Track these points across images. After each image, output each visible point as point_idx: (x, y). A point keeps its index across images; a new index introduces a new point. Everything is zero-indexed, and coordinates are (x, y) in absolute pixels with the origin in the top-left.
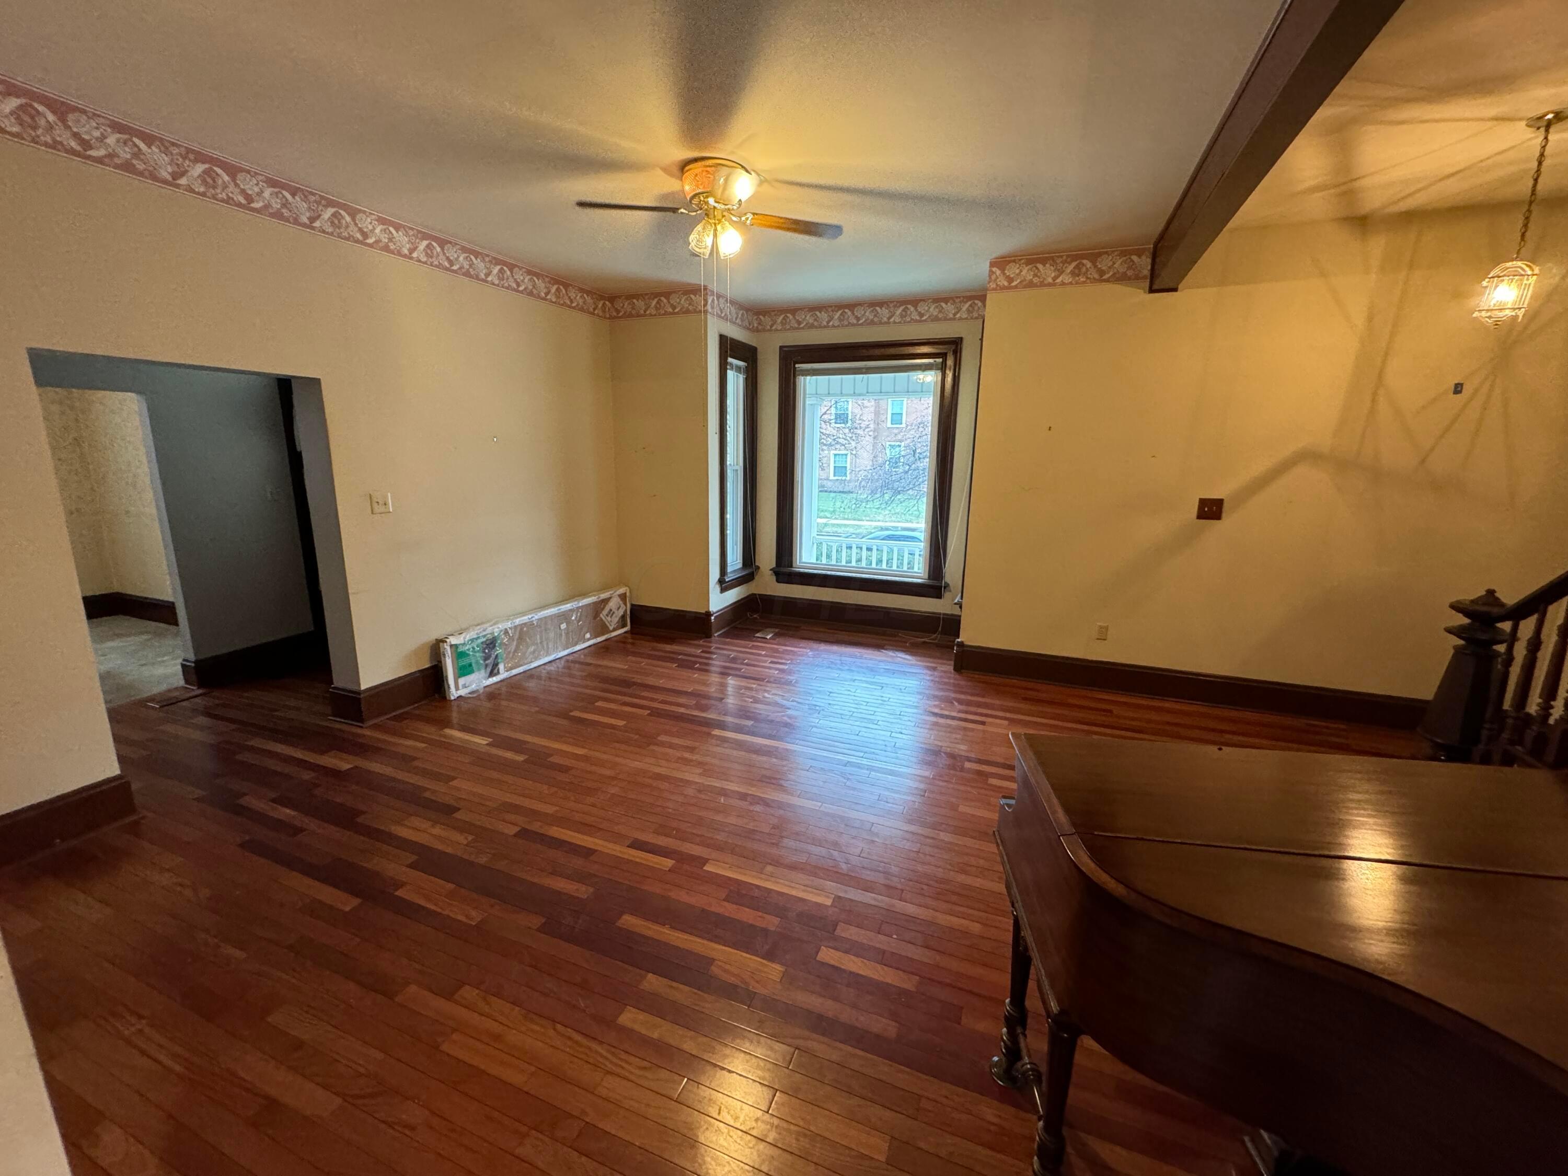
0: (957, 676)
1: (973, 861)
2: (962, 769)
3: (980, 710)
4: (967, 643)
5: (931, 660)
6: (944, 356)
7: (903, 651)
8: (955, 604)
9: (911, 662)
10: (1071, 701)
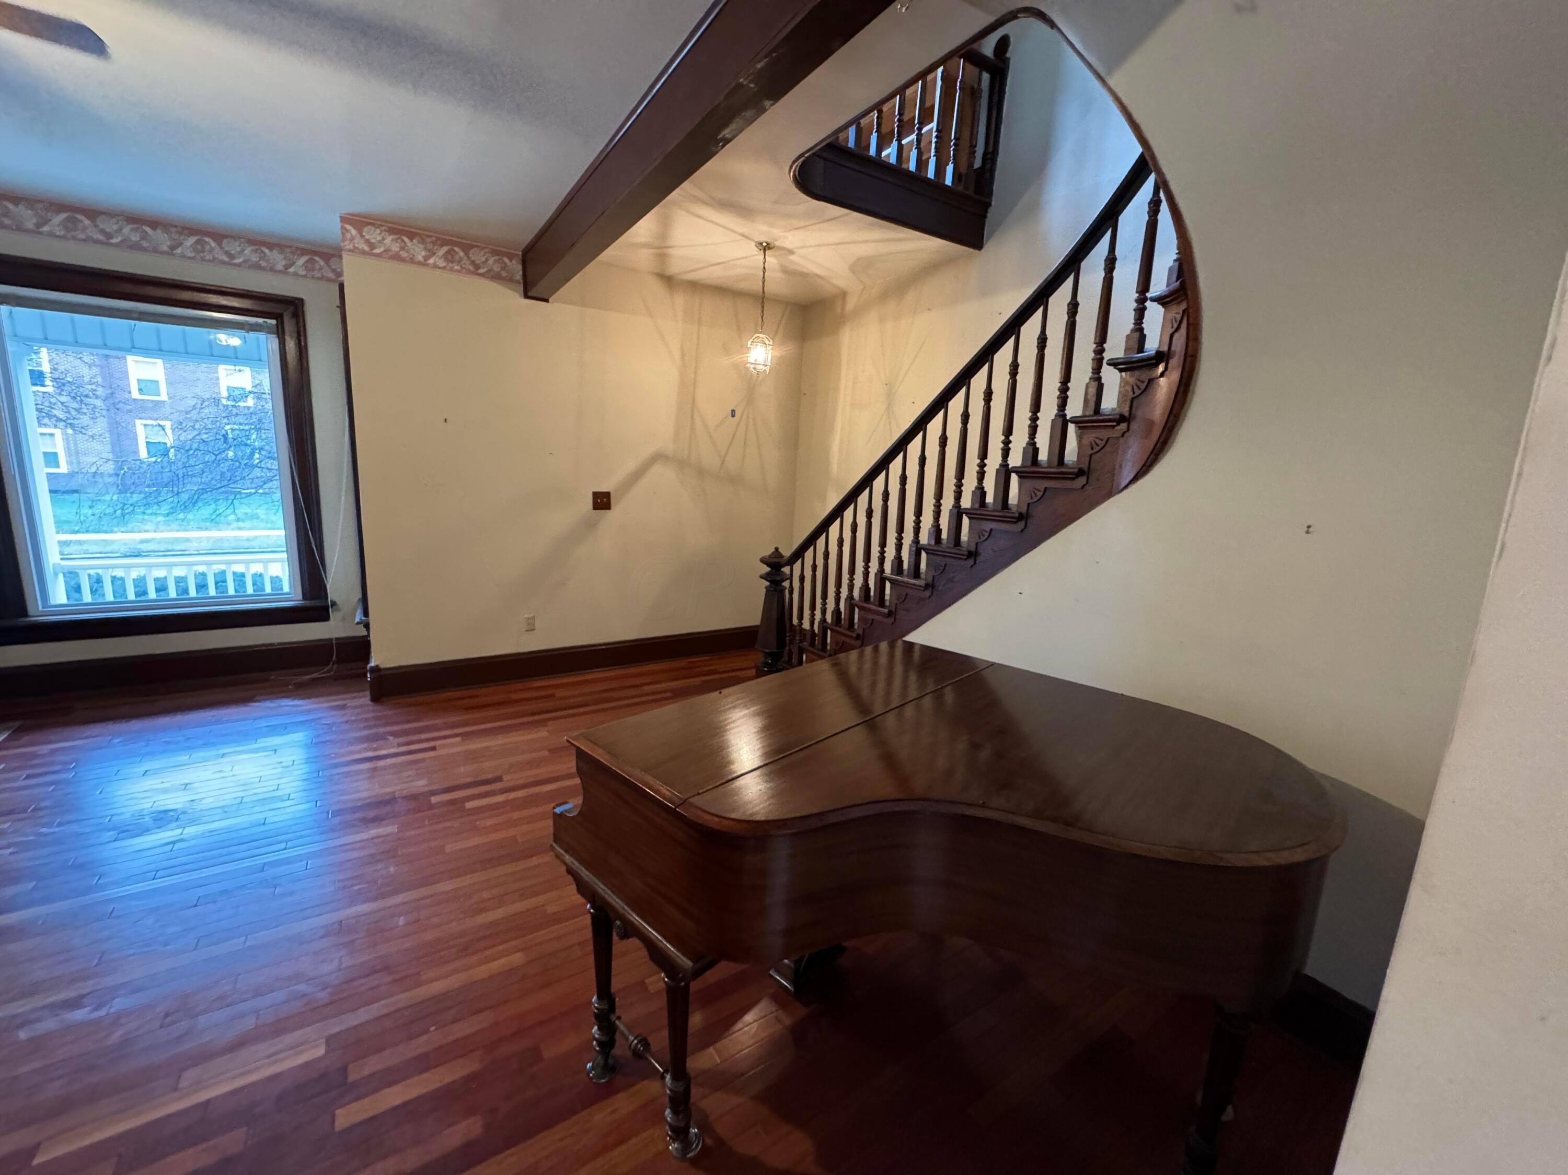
0: (379, 707)
1: (485, 895)
2: (431, 807)
3: (424, 736)
4: (382, 666)
5: (335, 698)
6: (279, 317)
7: (283, 697)
8: (358, 623)
9: (307, 708)
10: (514, 696)
